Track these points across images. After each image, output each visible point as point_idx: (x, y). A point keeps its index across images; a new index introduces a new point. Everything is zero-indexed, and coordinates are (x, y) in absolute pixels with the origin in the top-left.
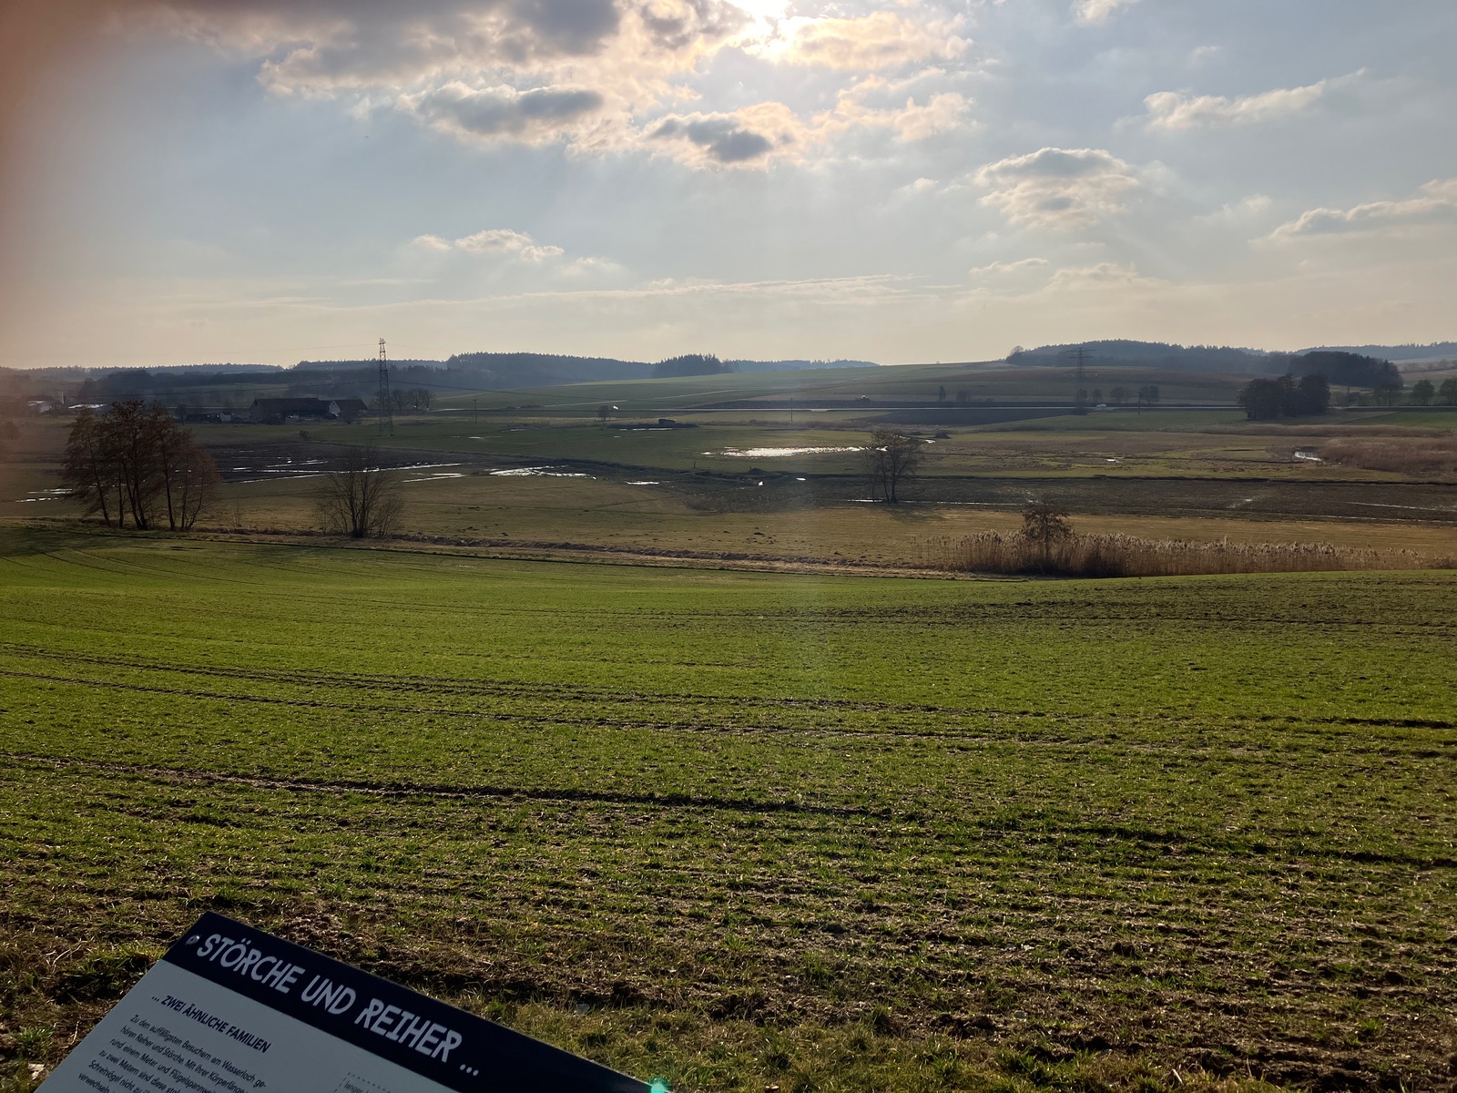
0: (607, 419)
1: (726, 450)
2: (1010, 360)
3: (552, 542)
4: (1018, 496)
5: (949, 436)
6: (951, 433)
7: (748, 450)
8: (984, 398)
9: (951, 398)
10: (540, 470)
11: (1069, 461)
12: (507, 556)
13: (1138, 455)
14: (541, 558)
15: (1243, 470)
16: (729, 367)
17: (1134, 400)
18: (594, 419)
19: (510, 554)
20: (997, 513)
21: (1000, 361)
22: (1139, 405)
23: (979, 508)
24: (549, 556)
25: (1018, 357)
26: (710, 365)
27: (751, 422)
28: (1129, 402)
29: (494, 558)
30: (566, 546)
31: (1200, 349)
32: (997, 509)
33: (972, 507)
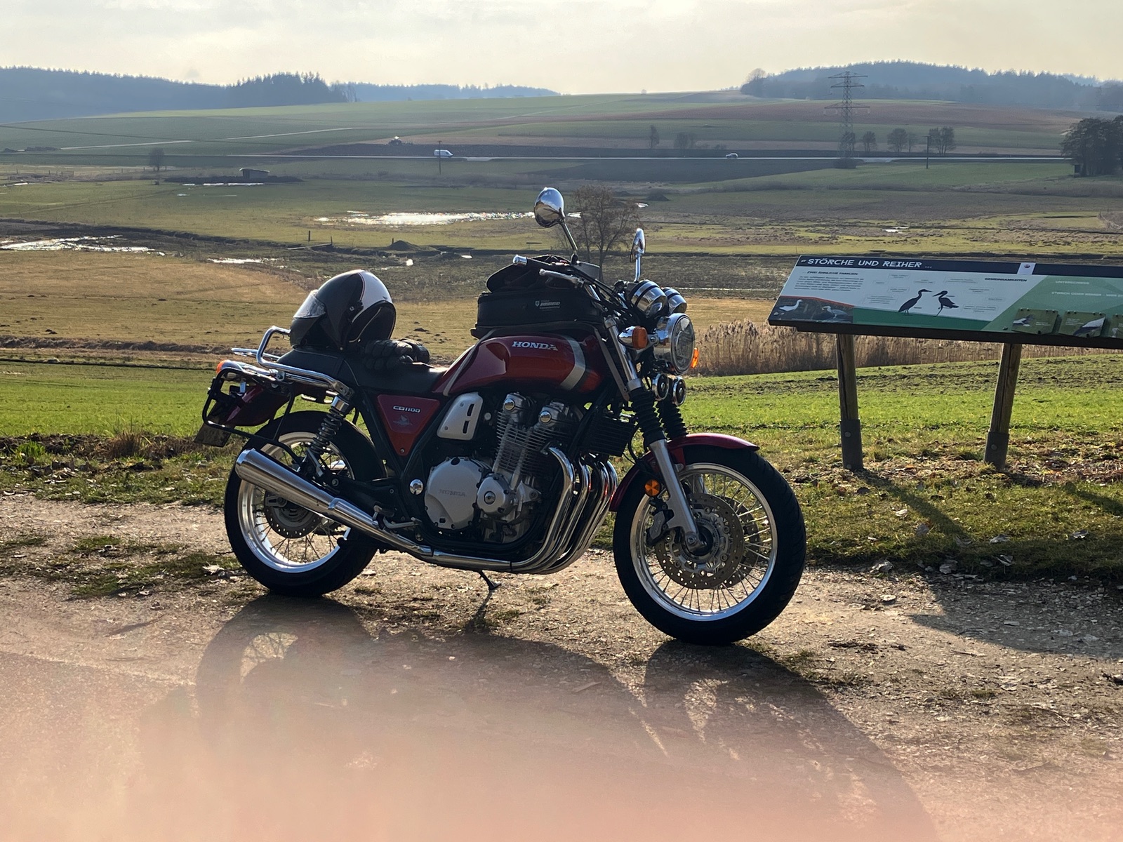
0: (163, 168)
1: (349, 215)
2: (746, 89)
3: (129, 341)
4: (768, 278)
5: (668, 197)
6: (669, 193)
7: (382, 215)
8: (712, 144)
9: (667, 143)
10: (77, 243)
11: (835, 232)
12: (68, 360)
13: (929, 223)
14: (118, 362)
15: (1069, 244)
16: (339, 94)
17: (919, 148)
18: (141, 168)
19: (71, 357)
20: (743, 302)
21: (731, 91)
22: (928, 154)
23: (719, 296)
24: (129, 359)
25: (757, 85)
26: (312, 90)
27: (381, 174)
28: (914, 150)
29: (50, 362)
30: (149, 346)
31: (1010, 75)
32: (743, 296)
33: (710, 294)
